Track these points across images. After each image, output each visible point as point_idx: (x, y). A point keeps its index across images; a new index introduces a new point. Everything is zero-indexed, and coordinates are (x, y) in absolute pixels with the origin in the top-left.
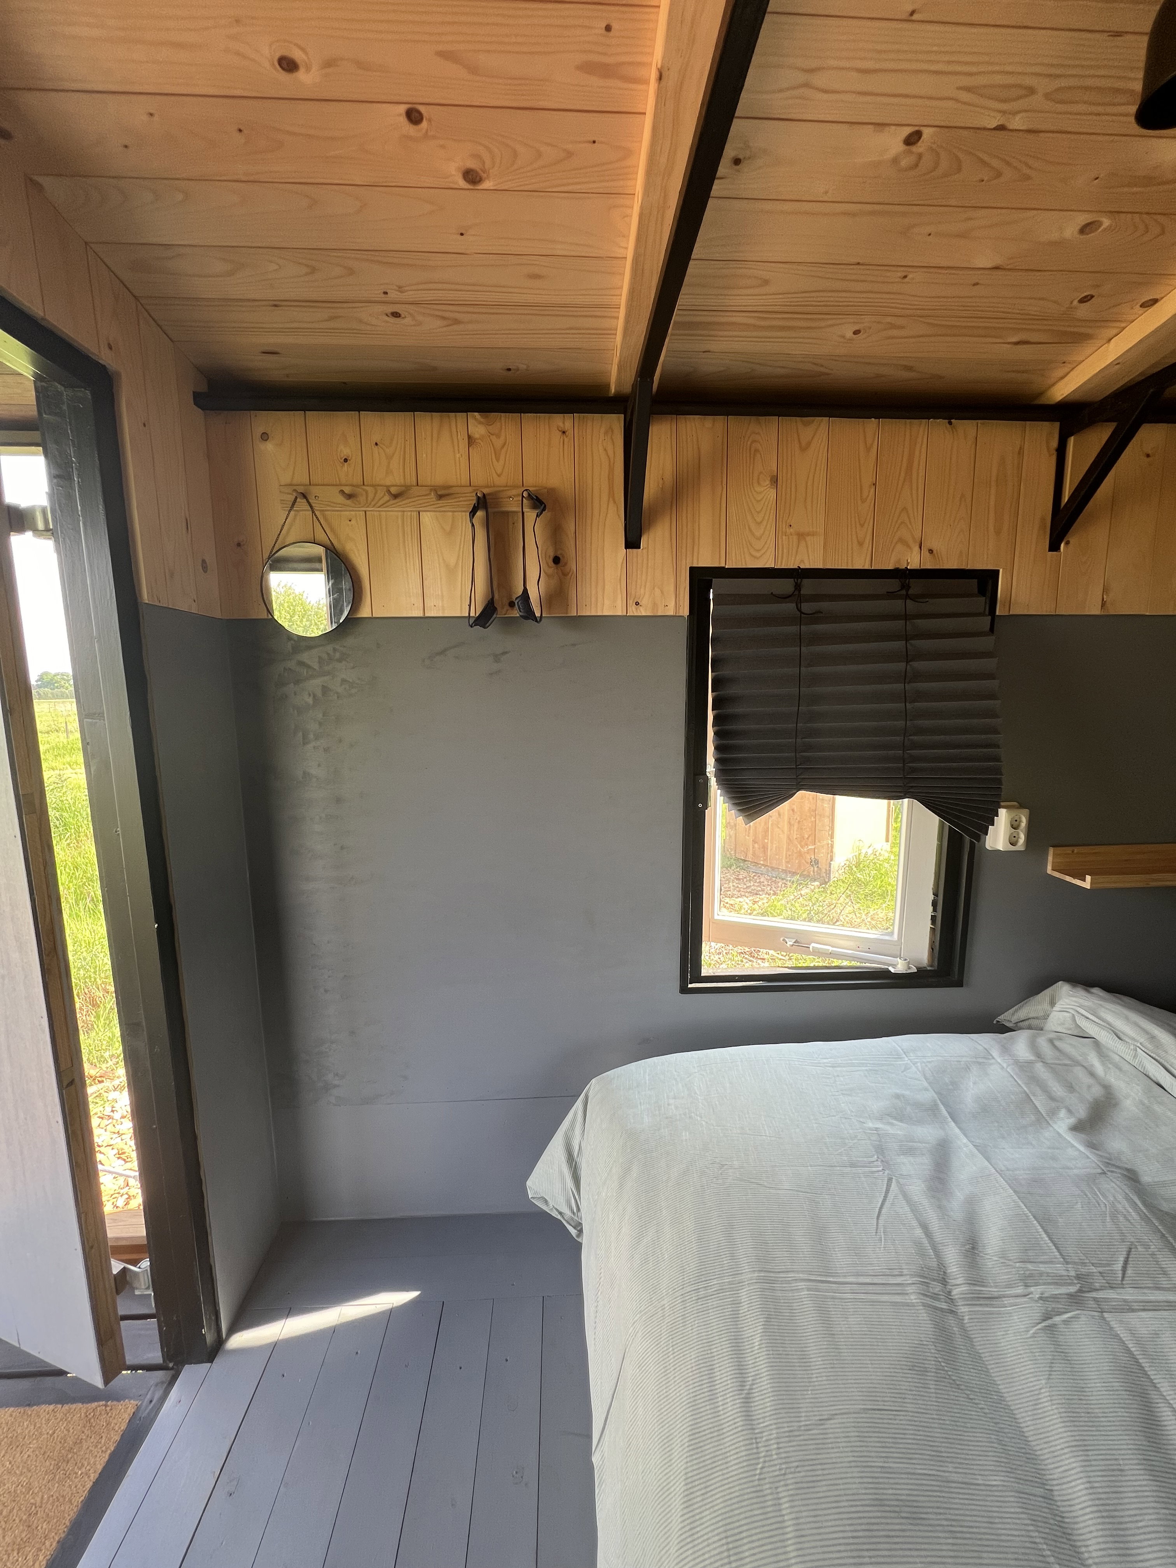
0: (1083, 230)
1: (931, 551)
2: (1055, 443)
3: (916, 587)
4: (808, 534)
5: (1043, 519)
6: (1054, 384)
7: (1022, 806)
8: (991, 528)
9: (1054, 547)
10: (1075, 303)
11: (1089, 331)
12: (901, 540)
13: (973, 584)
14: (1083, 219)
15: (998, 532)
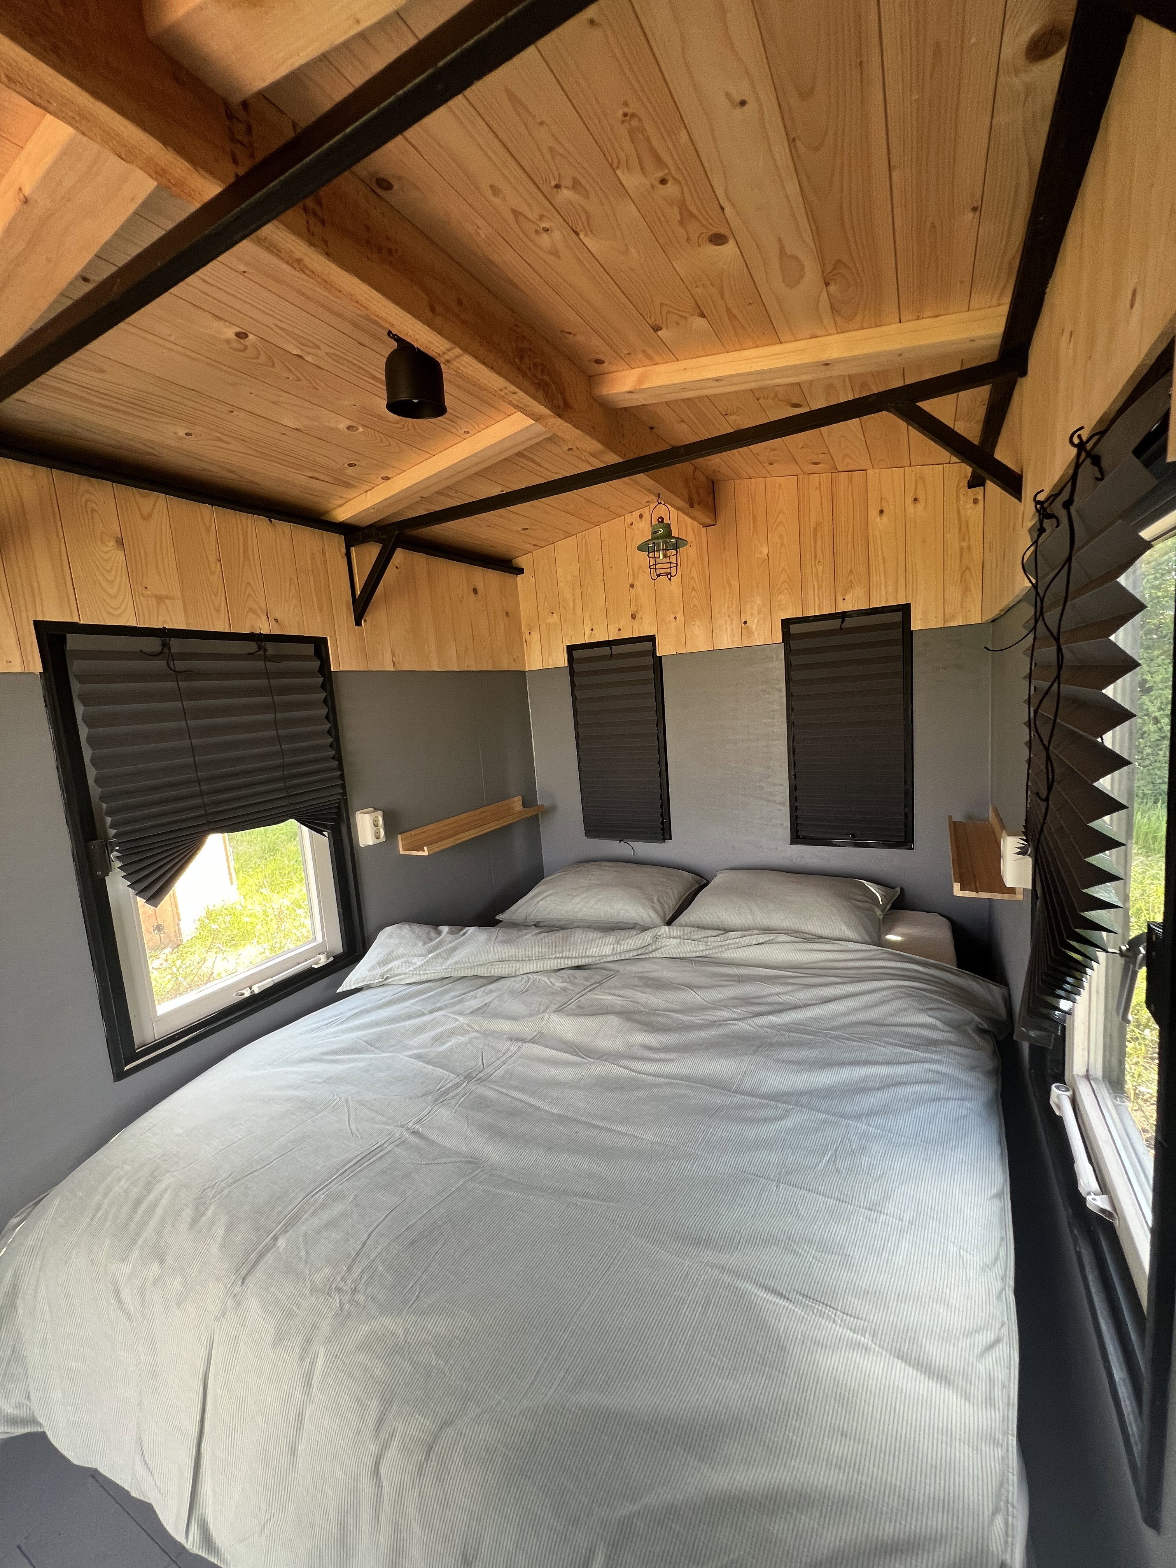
0: (349, 428)
1: (276, 620)
2: (344, 550)
3: (271, 648)
4: (167, 597)
5: (347, 602)
6: (335, 508)
7: (376, 809)
8: (316, 606)
9: (358, 623)
10: (346, 465)
11: (355, 483)
12: (251, 610)
13: (310, 649)
14: (349, 423)
15: (321, 610)
